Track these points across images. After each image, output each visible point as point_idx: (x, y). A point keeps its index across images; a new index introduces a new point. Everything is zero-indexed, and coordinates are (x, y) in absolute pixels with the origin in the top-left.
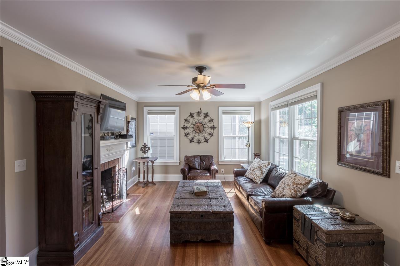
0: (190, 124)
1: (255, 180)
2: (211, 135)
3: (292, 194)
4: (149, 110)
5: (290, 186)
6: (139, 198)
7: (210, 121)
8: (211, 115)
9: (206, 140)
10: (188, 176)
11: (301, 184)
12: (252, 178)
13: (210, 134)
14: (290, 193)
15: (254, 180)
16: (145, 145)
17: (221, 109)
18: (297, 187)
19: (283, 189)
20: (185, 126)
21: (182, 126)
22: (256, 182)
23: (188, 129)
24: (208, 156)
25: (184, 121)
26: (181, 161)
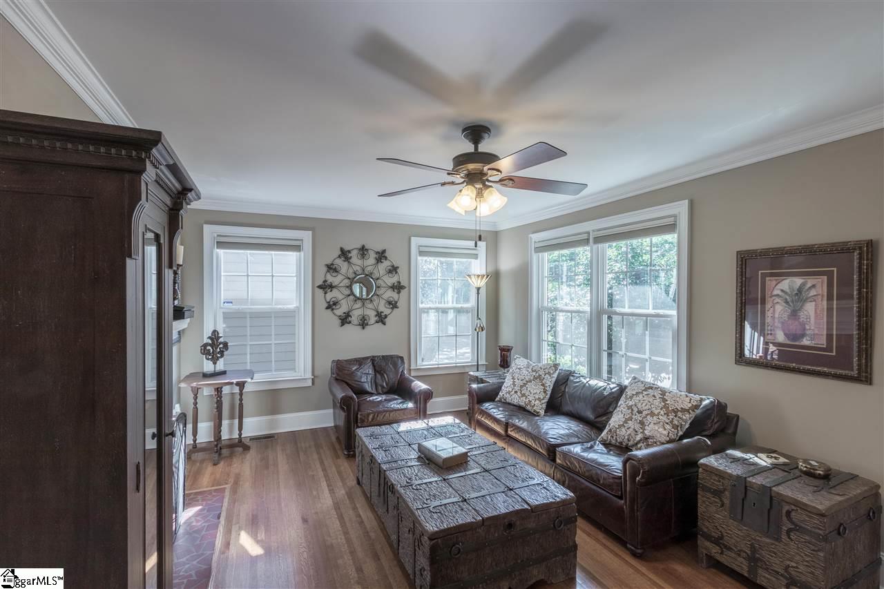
0: (340, 277)
1: (533, 406)
2: (393, 305)
3: (670, 434)
4: (218, 236)
5: (660, 417)
6: (226, 501)
7: (390, 270)
8: (394, 257)
9: (381, 319)
10: (360, 413)
11: (683, 410)
12: (522, 404)
13: (390, 303)
14: (665, 433)
15: (528, 408)
16: (215, 336)
17: (415, 241)
18: (676, 416)
19: (642, 423)
20: (328, 283)
21: (320, 283)
22: (535, 411)
23: (335, 290)
24: (391, 357)
25: (325, 269)
26: (316, 374)
